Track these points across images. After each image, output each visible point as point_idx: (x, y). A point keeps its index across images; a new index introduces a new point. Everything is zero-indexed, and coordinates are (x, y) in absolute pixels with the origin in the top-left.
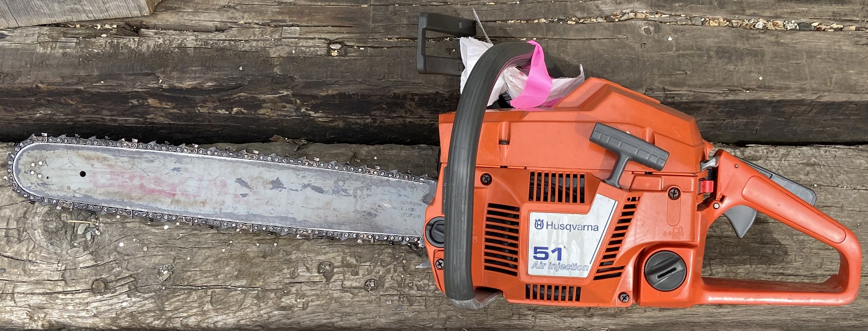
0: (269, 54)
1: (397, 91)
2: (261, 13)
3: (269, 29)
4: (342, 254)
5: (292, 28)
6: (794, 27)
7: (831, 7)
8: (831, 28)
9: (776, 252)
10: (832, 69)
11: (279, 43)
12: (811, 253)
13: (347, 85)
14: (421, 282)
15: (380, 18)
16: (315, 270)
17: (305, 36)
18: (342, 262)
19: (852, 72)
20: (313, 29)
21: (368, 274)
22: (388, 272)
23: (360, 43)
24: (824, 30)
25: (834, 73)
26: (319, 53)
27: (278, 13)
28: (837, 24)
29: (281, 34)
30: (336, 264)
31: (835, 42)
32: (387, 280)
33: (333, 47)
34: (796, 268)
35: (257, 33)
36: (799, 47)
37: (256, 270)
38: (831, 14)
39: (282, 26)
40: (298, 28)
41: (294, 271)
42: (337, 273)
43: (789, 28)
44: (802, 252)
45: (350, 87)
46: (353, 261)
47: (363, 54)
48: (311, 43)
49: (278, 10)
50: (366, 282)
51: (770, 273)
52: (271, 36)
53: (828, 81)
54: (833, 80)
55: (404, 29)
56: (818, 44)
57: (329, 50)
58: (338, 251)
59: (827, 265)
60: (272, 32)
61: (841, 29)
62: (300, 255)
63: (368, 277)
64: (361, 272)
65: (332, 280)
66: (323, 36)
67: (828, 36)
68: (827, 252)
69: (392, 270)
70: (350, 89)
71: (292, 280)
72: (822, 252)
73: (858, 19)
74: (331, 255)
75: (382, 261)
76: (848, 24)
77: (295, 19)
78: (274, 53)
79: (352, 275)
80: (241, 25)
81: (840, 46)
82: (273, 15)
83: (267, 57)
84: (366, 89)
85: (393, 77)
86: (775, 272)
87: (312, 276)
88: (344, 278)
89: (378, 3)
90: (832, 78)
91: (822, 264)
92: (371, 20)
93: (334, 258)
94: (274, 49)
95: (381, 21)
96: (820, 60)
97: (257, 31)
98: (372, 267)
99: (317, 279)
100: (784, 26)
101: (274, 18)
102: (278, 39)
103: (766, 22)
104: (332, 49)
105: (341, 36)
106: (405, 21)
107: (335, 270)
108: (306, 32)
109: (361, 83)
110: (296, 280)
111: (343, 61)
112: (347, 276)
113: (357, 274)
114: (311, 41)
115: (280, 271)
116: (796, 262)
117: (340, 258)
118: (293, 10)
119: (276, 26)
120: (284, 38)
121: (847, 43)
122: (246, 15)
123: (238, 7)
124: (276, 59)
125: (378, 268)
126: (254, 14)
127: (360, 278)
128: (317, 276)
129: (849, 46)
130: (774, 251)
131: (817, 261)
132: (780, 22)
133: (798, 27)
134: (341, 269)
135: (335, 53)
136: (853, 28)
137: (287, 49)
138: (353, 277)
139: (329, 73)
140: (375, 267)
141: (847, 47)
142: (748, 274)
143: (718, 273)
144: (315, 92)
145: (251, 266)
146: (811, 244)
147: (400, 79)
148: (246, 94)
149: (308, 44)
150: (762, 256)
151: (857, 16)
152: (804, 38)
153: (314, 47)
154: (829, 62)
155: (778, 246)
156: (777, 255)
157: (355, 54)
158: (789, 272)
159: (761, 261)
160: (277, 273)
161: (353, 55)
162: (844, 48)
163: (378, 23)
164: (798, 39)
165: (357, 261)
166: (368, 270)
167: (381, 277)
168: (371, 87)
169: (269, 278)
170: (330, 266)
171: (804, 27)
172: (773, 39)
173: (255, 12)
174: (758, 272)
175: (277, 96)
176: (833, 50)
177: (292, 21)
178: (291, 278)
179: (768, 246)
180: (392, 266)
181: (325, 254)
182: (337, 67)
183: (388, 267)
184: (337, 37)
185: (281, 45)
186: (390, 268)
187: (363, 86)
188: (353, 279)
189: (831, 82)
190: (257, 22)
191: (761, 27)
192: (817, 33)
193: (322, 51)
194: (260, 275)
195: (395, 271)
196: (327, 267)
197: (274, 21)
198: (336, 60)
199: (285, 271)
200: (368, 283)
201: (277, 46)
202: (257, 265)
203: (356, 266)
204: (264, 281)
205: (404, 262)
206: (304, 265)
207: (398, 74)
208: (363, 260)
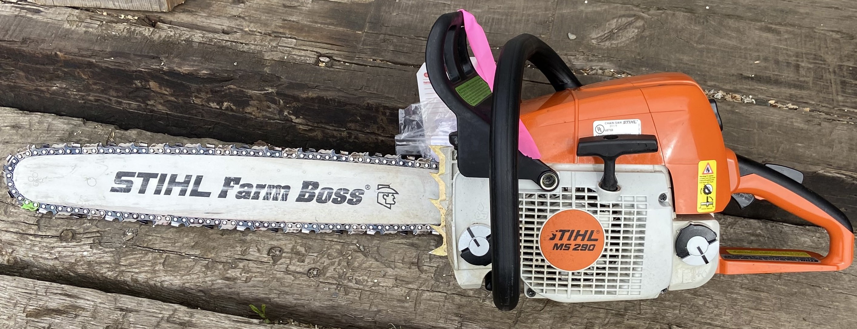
0: (263, 56)
1: (371, 102)
2: (266, 25)
3: (269, 38)
4: (294, 243)
5: (290, 39)
6: (750, 101)
7: (789, 90)
8: (787, 107)
9: (708, 305)
10: (781, 140)
11: (275, 49)
12: (741, 310)
13: (327, 90)
14: (361, 278)
15: (369, 43)
16: (265, 252)
17: (299, 48)
18: (292, 249)
19: (800, 145)
20: (308, 43)
21: (313, 263)
22: (333, 264)
23: (347, 59)
24: (780, 107)
25: (782, 143)
26: (308, 62)
27: (280, 27)
28: (793, 105)
29: (278, 43)
30: (286, 250)
31: (787, 118)
32: (330, 271)
33: (322, 59)
34: (724, 321)
35: (257, 39)
36: (752, 117)
37: (212, 244)
38: (788, 95)
39: (281, 37)
40: (295, 40)
41: (245, 250)
42: (285, 257)
43: (746, 102)
44: (733, 308)
45: (330, 93)
46: (302, 250)
47: (347, 69)
48: (303, 53)
49: (281, 25)
50: (310, 270)
51: (697, 322)
52: (269, 43)
53: (775, 149)
54: (780, 149)
55: (389, 54)
56: (772, 117)
57: (318, 61)
58: (290, 240)
59: (755, 323)
60: (271, 40)
61: (796, 109)
62: (255, 238)
63: (313, 266)
64: (307, 261)
65: (278, 263)
66: (315, 50)
67: (781, 112)
68: (758, 312)
69: (337, 263)
70: (329, 95)
71: (242, 257)
72: (753, 311)
73: (813, 103)
74: (283, 242)
75: (329, 255)
76: (803, 105)
77: (294, 33)
78: (267, 56)
79: (298, 261)
80: (246, 32)
81: (792, 122)
82: (275, 28)
83: (261, 58)
84: (343, 97)
85: (369, 90)
86: (702, 321)
87: (260, 257)
88: (290, 262)
89: (371, 32)
90: (779, 147)
91: (750, 321)
92: (361, 43)
93: (285, 245)
94: (269, 53)
95: (370, 45)
96: (770, 131)
97: (258, 37)
98: (319, 258)
99: (265, 260)
100: (742, 99)
101: (276, 30)
102: (275, 47)
103: (725, 94)
104: (321, 61)
105: (331, 52)
106: (391, 48)
107: (284, 255)
108: (301, 45)
109: (339, 90)
110: (245, 257)
111: (328, 71)
112: (294, 261)
113: (303, 261)
114: (303, 52)
115: (233, 248)
116: (725, 316)
117: (290, 246)
118: (295, 27)
119: (275, 37)
120: (280, 46)
121: (799, 120)
122: (252, 25)
123: (246, 18)
124: (268, 61)
125: (324, 259)
126: (259, 24)
127: (305, 265)
128: (266, 257)
129: (801, 123)
130: (705, 303)
131: (746, 318)
132: (738, 96)
133: (755, 102)
134: (289, 255)
135: (322, 65)
136: (808, 109)
137: (281, 55)
138: (298, 263)
139: (312, 79)
140: (321, 258)
141: (799, 124)
142: (676, 318)
143: (646, 313)
144: (296, 93)
145: (208, 241)
146: (743, 303)
147: (375, 92)
148: (235, 87)
149: (300, 54)
150: (692, 305)
151: (813, 100)
152: (758, 111)
153: (306, 56)
154: (779, 133)
155: (710, 299)
156: (708, 307)
157: (340, 67)
158: (717, 323)
159: (691, 310)
160: (229, 249)
161: (337, 67)
162: (795, 124)
163: (367, 45)
164: (752, 111)
165: (306, 251)
166: (314, 260)
167: (324, 268)
168: (348, 96)
169: (221, 252)
170: (280, 251)
171: (761, 102)
172: (729, 108)
173: (261, 23)
174: (686, 318)
175: (263, 92)
176: (785, 125)
177: (291, 34)
178: (242, 255)
179: (701, 298)
180: (337, 260)
181: (278, 240)
182: (321, 74)
183: (334, 260)
184: (328, 52)
185: (277, 51)
186: (335, 261)
187: (341, 94)
188: (299, 265)
189: (778, 151)
190: (260, 31)
191: (719, 97)
192: (772, 109)
193: (312, 61)
194: (214, 248)
195: (339, 265)
196: (278, 253)
197: (275, 32)
198: (322, 69)
199: (238, 249)
200: (311, 271)
201: (272, 51)
202: (213, 240)
203: (304, 255)
204: (216, 254)
205: (350, 258)
206: (256, 246)
207: (374, 88)
208: (311, 251)
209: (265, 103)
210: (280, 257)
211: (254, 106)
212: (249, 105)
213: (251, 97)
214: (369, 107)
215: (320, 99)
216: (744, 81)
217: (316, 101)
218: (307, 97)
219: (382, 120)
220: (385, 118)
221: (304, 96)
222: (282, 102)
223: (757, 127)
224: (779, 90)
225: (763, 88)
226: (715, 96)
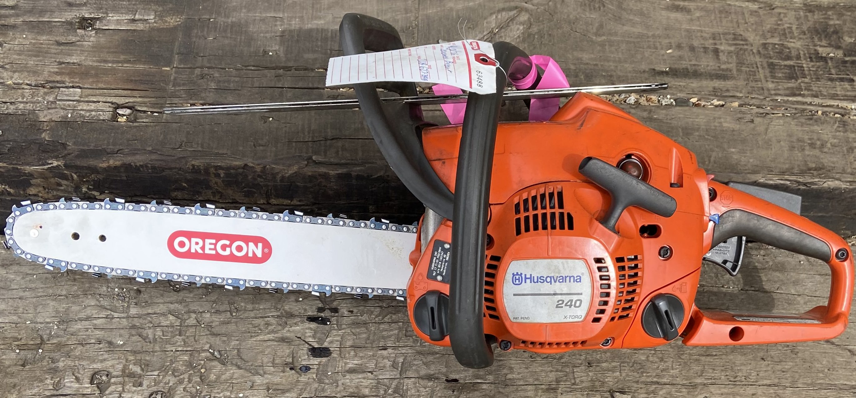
209: (52, 180)
210: (109, 384)
211: (38, 186)
212: (30, 185)
213: (31, 175)
214: (195, 170)
215: (127, 167)
216: (657, 78)
217: (122, 170)
218: (109, 167)
219: (216, 183)
220: (219, 181)
221: (105, 165)
222: (75, 176)
223: (681, 134)
224: (699, 84)
225: (681, 84)
226: (627, 101)
